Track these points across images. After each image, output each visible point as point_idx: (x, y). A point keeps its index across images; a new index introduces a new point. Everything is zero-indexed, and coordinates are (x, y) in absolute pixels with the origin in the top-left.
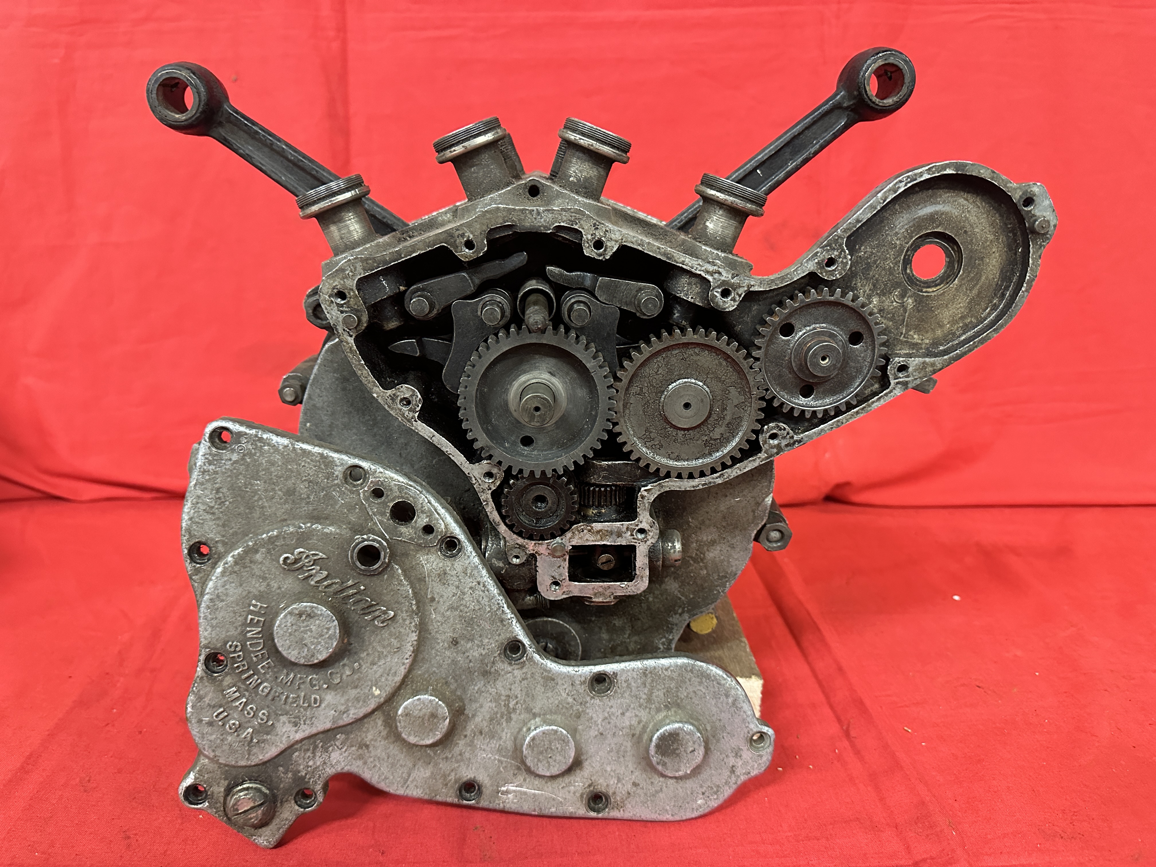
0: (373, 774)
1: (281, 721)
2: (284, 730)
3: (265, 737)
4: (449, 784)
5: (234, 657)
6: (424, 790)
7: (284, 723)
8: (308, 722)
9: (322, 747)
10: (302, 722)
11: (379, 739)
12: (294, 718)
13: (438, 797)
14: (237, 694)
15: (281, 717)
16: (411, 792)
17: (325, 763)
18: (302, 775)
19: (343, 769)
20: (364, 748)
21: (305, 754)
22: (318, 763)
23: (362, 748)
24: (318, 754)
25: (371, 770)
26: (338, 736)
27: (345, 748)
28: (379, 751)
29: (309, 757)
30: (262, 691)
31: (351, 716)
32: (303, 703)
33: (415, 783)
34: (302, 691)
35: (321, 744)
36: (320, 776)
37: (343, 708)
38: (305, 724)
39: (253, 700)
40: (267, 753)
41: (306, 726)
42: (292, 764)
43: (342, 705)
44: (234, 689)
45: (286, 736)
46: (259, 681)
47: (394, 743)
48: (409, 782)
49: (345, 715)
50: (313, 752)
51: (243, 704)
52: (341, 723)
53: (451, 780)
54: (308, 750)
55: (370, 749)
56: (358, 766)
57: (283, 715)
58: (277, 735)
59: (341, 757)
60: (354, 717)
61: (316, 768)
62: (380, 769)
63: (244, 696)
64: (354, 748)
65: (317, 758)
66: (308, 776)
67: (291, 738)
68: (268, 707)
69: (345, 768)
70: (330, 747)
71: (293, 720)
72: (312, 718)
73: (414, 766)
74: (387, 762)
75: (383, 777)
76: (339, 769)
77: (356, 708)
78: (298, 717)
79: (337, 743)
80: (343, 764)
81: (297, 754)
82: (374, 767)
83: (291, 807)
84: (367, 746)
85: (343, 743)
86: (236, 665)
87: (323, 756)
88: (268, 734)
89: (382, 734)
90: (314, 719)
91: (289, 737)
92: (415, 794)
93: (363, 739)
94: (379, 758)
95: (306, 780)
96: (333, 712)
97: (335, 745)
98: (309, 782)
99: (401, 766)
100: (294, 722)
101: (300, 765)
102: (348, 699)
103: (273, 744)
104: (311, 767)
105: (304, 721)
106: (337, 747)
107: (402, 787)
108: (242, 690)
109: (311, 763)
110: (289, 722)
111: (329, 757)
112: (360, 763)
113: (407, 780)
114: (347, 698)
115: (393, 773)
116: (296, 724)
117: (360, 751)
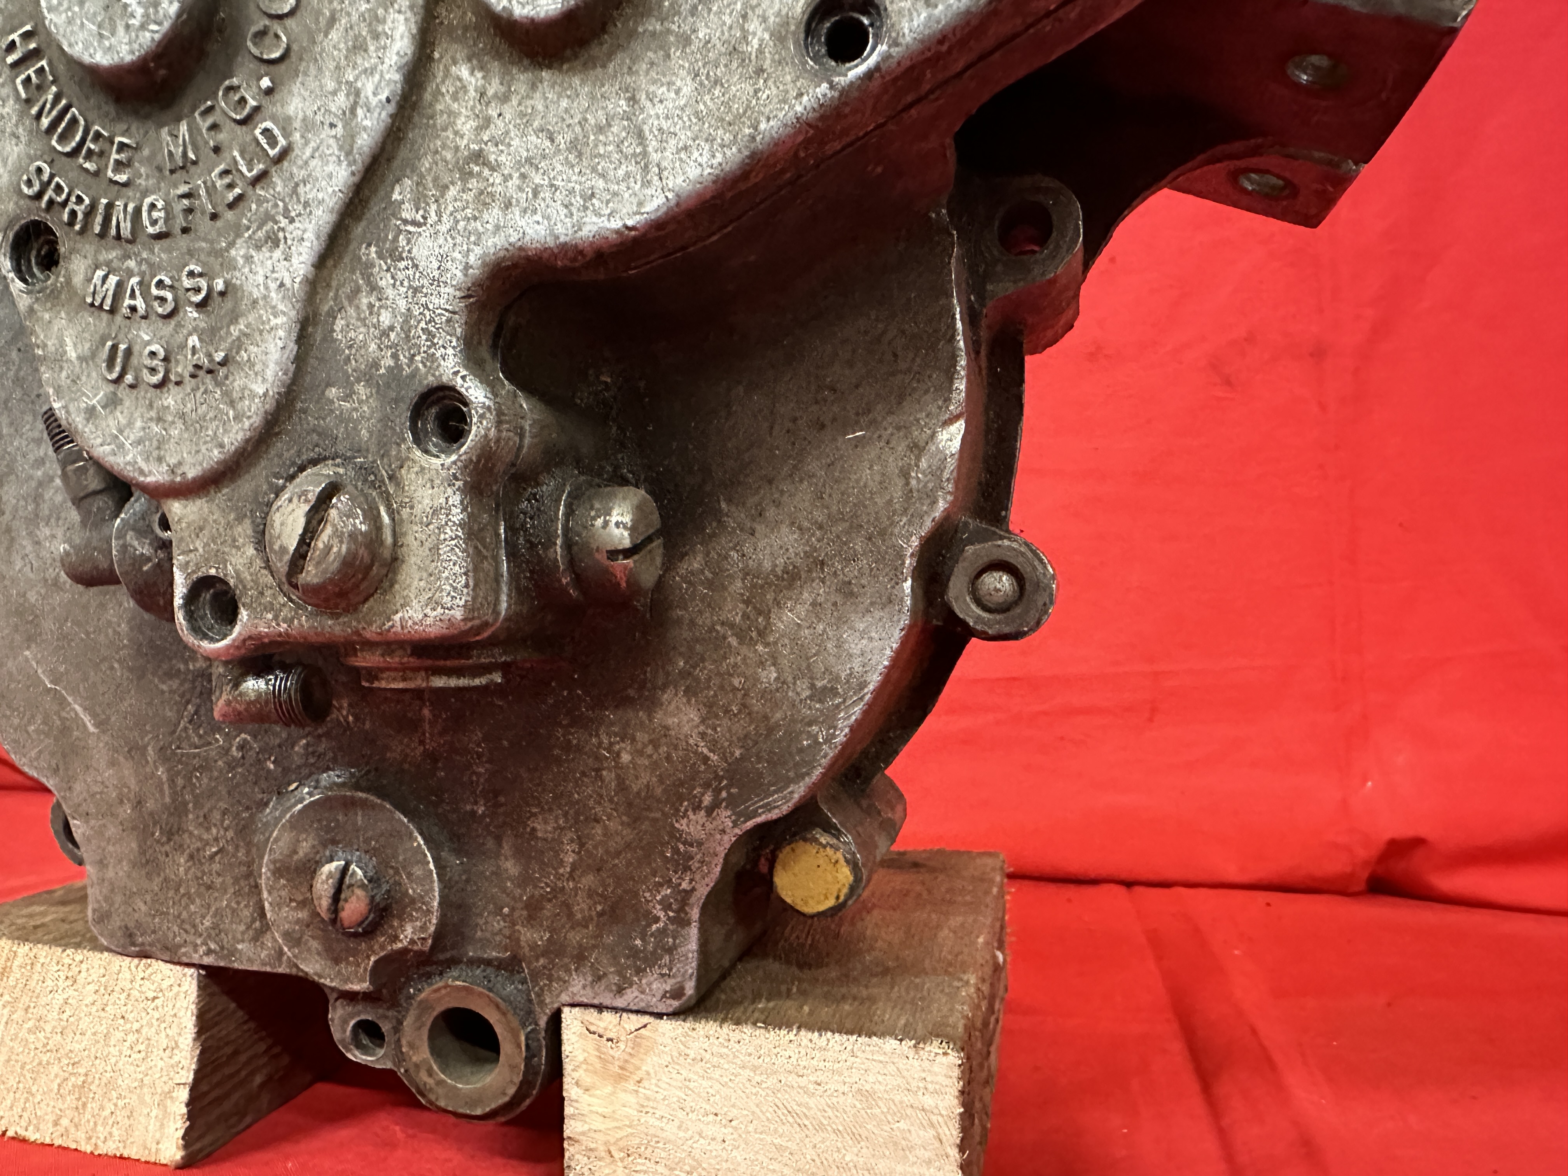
0: (548, 218)
1: (241, 261)
2: (261, 279)
3: (235, 331)
4: (767, 65)
5: (51, 202)
6: (710, 140)
7: (248, 259)
8: (296, 208)
9: (380, 256)
10: (284, 222)
11: (493, 112)
12: (260, 228)
13: (763, 126)
14: (113, 280)
15: (233, 252)
16: (679, 180)
17: (416, 290)
18: (389, 369)
19: (467, 267)
20: (476, 169)
21: (358, 307)
22: (402, 304)
23: (471, 174)
24: (385, 281)
25: (535, 211)
26: (396, 196)
27: (434, 207)
28: (516, 142)
29: (371, 306)
30: (154, 223)
31: (374, 101)
32: (250, 171)
33: (673, 142)
34: (231, 149)
35: (373, 249)
36: (430, 335)
37: (342, 100)
38: (292, 221)
39: (151, 265)
40: (265, 365)
41: (297, 224)
42: (348, 359)
43: (334, 93)
44: (100, 273)
45: (273, 286)
46: (131, 207)
47: (533, 87)
48: (655, 157)
49: (360, 112)
50: (373, 288)
51: (137, 293)
52: (365, 141)
53: (760, 51)
54: (357, 291)
55: (492, 158)
56: (497, 228)
57: (231, 244)
58: (255, 302)
59: (441, 241)
60: (383, 97)
61: (406, 321)
62: (554, 187)
63: (130, 274)
64: (452, 192)
65: (390, 292)
66: (403, 360)
67: (288, 282)
68: (191, 253)
69: (472, 259)
70: (396, 239)
71: (260, 234)
72: (295, 191)
73: (633, 100)
74: (558, 151)
75: (578, 201)
76: (459, 274)
77: (370, 72)
78: (269, 217)
79: (404, 215)
80: (456, 255)
81: (339, 324)
82: (536, 194)
83: (423, 469)
84: (478, 157)
85: (419, 201)
86: (66, 217)
87: (400, 276)
88: (234, 319)
89: (490, 92)
90: (301, 190)
91: (282, 285)
92: (693, 172)
93: (457, 148)
94: (529, 160)
95: (407, 371)
96: (327, 131)
97: (405, 222)
98: (417, 369)
99: (600, 129)
100: (268, 238)
101: (365, 345)
102: (338, 68)
103: (261, 332)
104: (392, 328)
105: (286, 213)
106: (414, 223)
107: (646, 184)
108: (116, 264)
109: (386, 318)
110: (258, 248)
111: (416, 266)
112: (494, 215)
113: (645, 154)
114: (332, 65)
115: (594, 170)
116: (273, 241)
117: (473, 183)
